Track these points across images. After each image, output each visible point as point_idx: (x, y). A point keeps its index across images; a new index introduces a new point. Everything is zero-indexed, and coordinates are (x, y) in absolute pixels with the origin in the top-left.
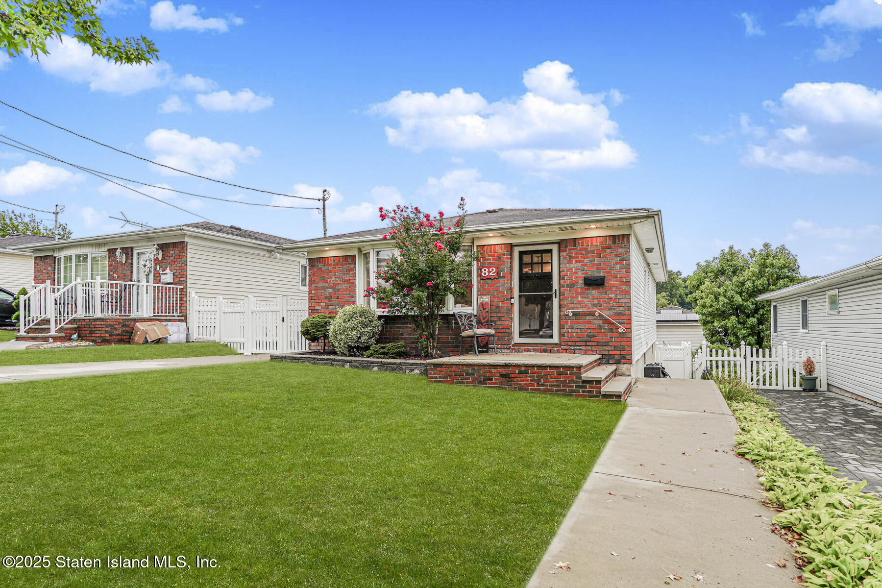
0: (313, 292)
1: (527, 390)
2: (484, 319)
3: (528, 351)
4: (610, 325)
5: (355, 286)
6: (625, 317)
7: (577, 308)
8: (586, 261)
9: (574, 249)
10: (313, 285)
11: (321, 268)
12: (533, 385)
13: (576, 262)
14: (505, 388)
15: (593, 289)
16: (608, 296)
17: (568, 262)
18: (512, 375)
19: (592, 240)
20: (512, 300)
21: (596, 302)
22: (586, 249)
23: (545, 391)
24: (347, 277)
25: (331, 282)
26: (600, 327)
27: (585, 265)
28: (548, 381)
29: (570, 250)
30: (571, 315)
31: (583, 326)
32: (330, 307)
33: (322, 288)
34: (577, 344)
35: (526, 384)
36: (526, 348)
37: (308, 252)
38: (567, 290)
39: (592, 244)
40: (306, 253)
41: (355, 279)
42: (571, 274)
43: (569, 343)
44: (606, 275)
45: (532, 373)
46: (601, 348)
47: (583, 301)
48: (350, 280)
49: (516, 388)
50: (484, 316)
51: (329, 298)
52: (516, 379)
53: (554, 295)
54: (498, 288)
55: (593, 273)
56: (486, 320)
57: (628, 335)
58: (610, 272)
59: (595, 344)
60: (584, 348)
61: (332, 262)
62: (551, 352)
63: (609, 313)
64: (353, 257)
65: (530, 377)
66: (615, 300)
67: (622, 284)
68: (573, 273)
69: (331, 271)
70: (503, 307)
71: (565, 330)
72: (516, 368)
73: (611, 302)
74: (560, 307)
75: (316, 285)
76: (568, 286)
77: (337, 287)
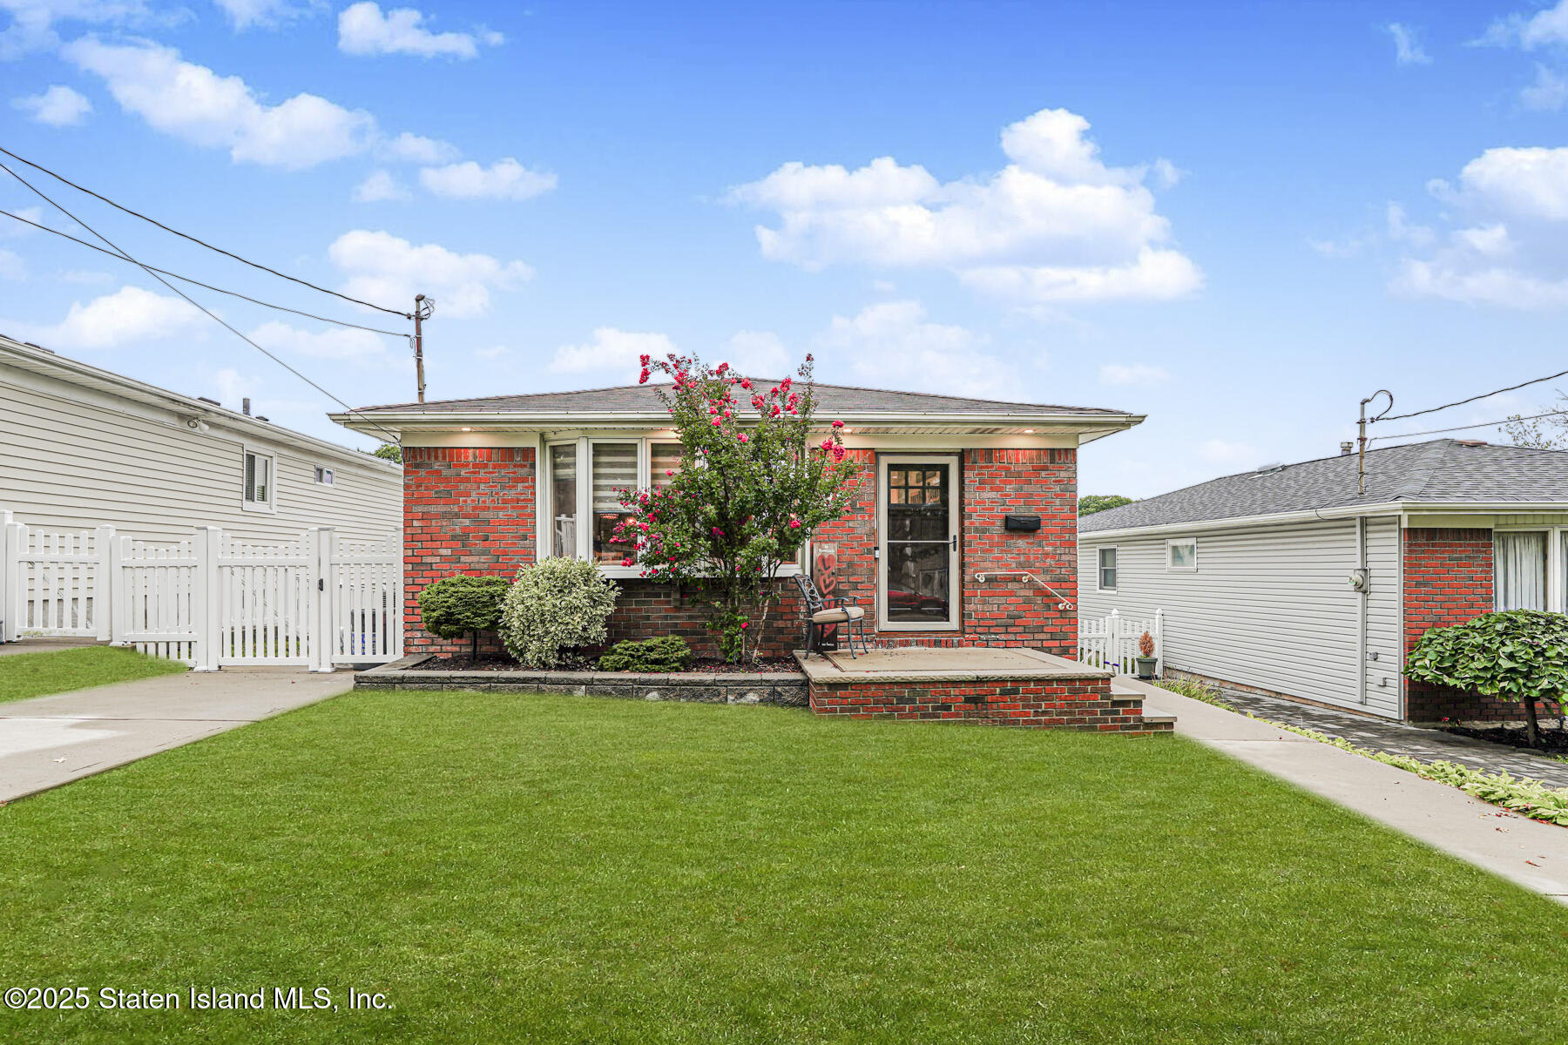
0: (415, 523)
1: (1015, 723)
2: (826, 587)
3: (906, 644)
4: (1046, 598)
5: (533, 515)
6: (1069, 585)
7: (992, 569)
8: (1009, 488)
9: (987, 467)
10: (418, 509)
11: (438, 472)
12: (1028, 714)
13: (992, 489)
14: (976, 723)
15: (1020, 537)
16: (1044, 550)
17: (978, 488)
18: (989, 699)
19: (1018, 455)
20: (877, 552)
21: (1022, 559)
22: (1008, 469)
23: (1049, 724)
24: (511, 494)
25: (468, 503)
26: (1028, 601)
27: (1006, 495)
28: (1054, 706)
29: (982, 467)
30: (982, 580)
31: (1003, 600)
32: (463, 559)
33: (444, 516)
34: (992, 631)
35: (1014, 713)
36: (905, 639)
37: (403, 433)
38: (975, 537)
39: (1017, 460)
40: (399, 436)
41: (533, 501)
42: (983, 509)
43: (978, 630)
44: (1039, 514)
45: (1027, 692)
46: (1030, 636)
47: (1002, 557)
48: (518, 501)
49: (996, 721)
50: (827, 582)
51: (463, 538)
52: (995, 706)
53: (951, 546)
54: (852, 529)
55: (1020, 510)
56: (831, 588)
57: (1072, 615)
58: (1046, 509)
59: (1021, 629)
60: (1003, 637)
61: (471, 459)
62: (947, 644)
63: (1043, 577)
64: (528, 453)
65: (1021, 699)
66: (1053, 557)
67: (1064, 529)
68: (987, 509)
69: (467, 480)
70: (861, 566)
71: (972, 607)
72: (995, 684)
73: (1048, 560)
74: (962, 566)
75: (426, 509)
76: (977, 530)
77: (483, 515)
